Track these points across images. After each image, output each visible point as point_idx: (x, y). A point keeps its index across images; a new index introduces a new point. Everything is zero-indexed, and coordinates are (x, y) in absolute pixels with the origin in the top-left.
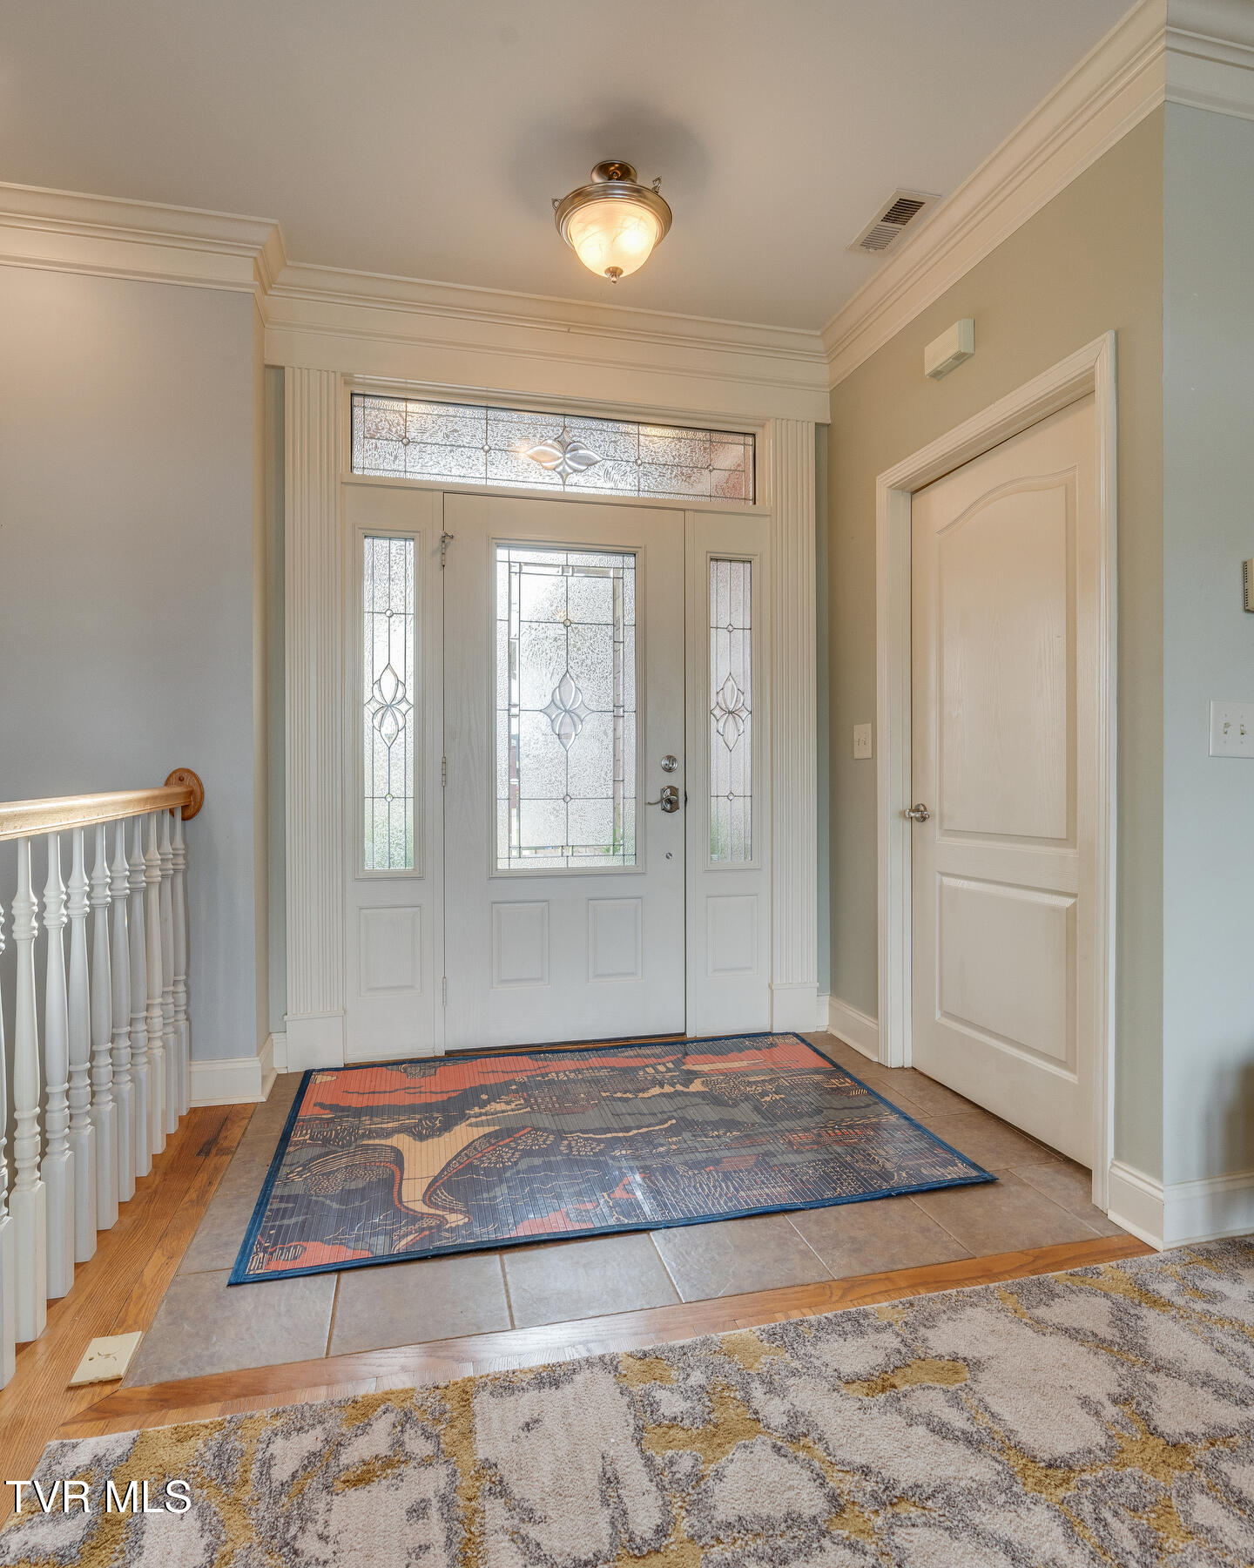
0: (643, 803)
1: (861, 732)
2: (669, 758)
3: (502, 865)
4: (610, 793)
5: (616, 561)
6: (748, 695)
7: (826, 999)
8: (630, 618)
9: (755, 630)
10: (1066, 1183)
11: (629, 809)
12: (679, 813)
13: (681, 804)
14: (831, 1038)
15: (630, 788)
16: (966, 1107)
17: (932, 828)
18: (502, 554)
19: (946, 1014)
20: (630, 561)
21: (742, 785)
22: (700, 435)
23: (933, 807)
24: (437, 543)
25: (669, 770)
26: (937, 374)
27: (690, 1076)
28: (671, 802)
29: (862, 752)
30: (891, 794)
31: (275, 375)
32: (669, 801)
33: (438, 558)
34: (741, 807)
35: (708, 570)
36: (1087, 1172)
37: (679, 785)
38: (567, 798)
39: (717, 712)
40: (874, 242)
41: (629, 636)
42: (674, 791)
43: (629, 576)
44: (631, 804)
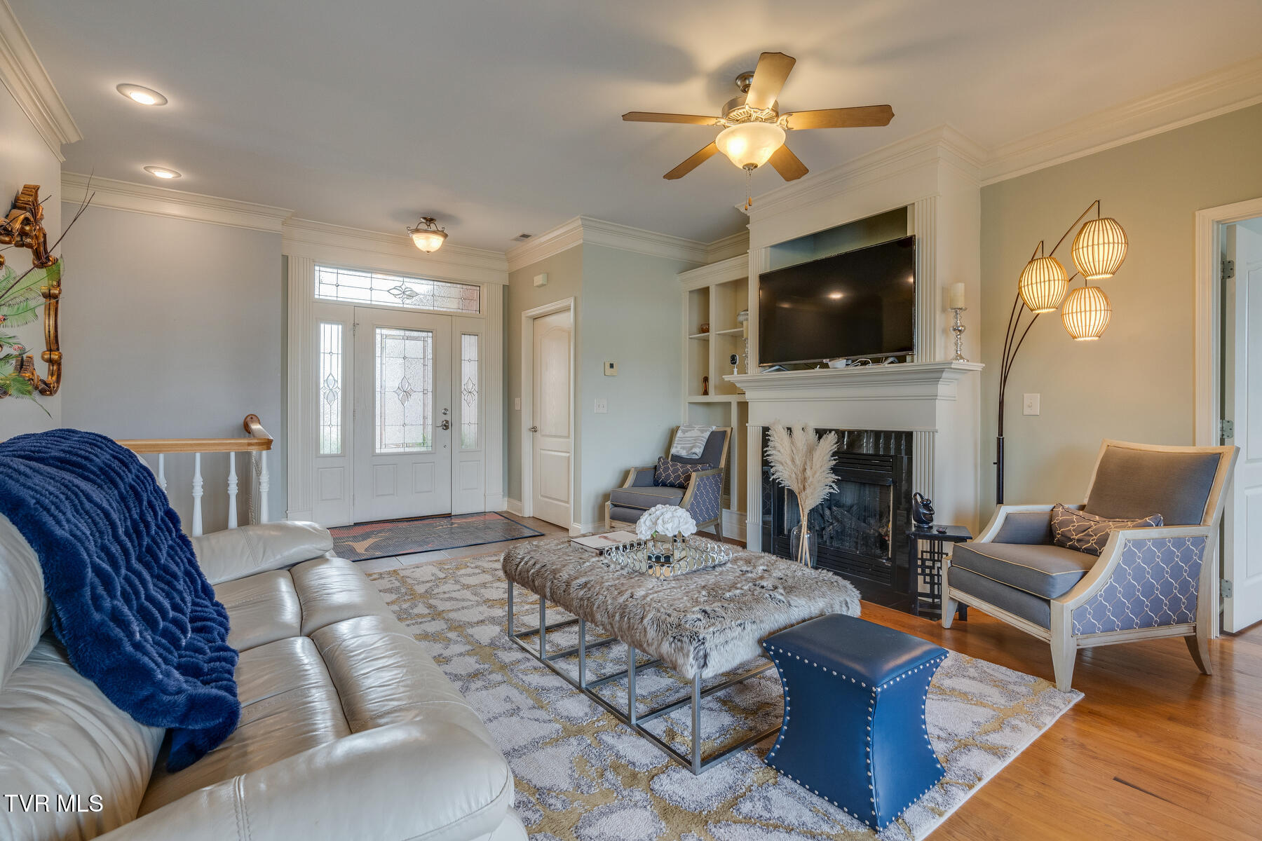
0: (435, 426)
1: (517, 400)
2: (445, 409)
3: (378, 451)
4: (422, 423)
5: (424, 334)
6: (476, 385)
7: (506, 499)
8: (430, 356)
9: (480, 361)
10: (561, 534)
11: (429, 429)
12: (449, 430)
13: (450, 427)
14: (508, 512)
15: (430, 421)
16: (544, 523)
17: (538, 434)
18: (378, 331)
19: (542, 496)
20: (430, 334)
21: (474, 419)
22: (459, 286)
23: (539, 428)
24: (352, 326)
25: (445, 414)
26: (537, 286)
27: (452, 524)
28: (446, 426)
29: (517, 408)
30: (526, 422)
31: (286, 259)
32: (445, 426)
33: (352, 332)
34: (474, 428)
35: (461, 338)
36: (568, 530)
37: (449, 419)
38: (404, 425)
39: (465, 393)
40: (516, 239)
41: (430, 363)
42: (447, 422)
43: (430, 341)
44: (430, 427)
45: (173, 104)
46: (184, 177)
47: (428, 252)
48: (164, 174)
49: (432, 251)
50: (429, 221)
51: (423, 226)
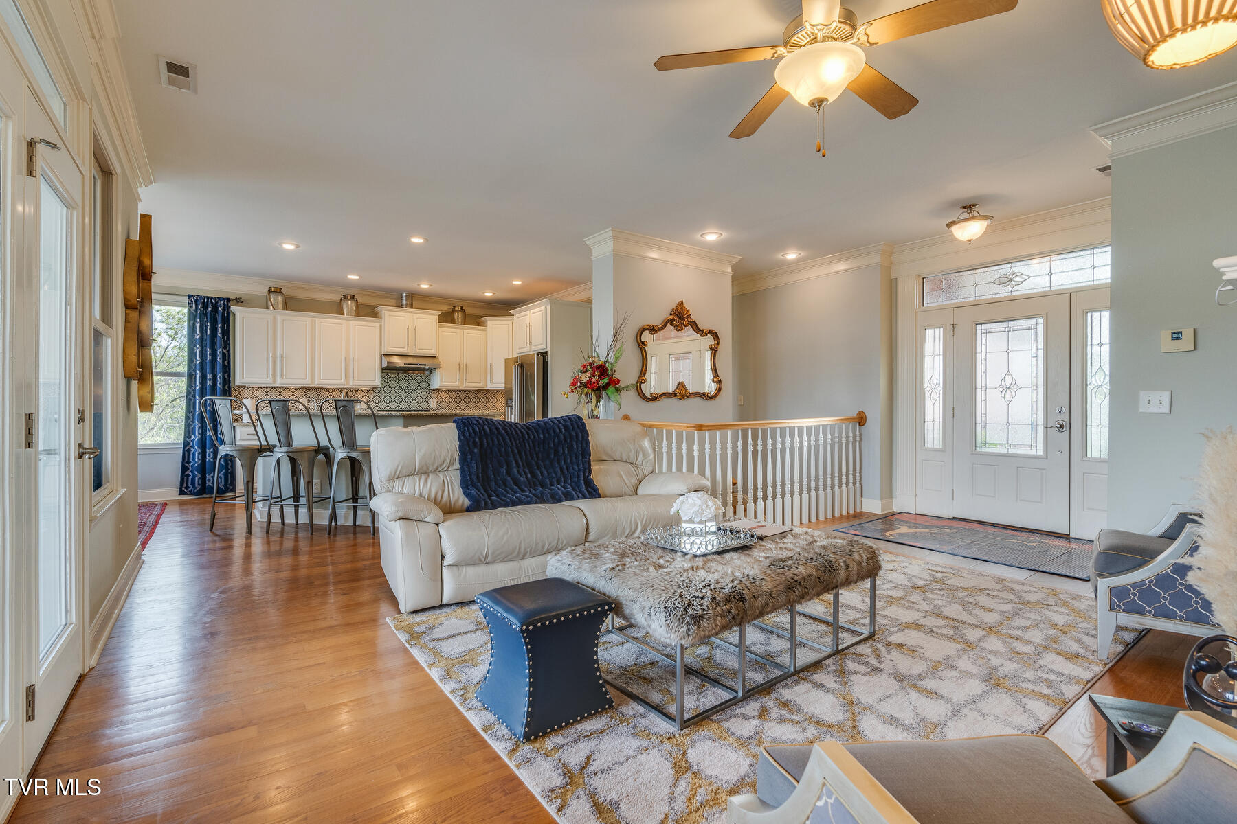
0: (1045, 427)
2: (1061, 407)
3: (978, 449)
5: (1033, 321)
8: (1040, 345)
11: (1040, 430)
12: (1066, 433)
13: (1067, 429)
15: (1040, 421)
18: (978, 327)
20: (1041, 320)
22: (1088, 252)
25: (1061, 413)
28: (1062, 428)
31: (895, 281)
33: (951, 333)
35: (1084, 317)
37: (1066, 420)
39: (1092, 386)
41: (1040, 354)
42: (1063, 422)
43: (1040, 327)
44: (1040, 427)
45: (725, 235)
46: (803, 254)
47: (970, 241)
48: (791, 256)
49: (974, 238)
50: (969, 208)
51: (967, 216)
